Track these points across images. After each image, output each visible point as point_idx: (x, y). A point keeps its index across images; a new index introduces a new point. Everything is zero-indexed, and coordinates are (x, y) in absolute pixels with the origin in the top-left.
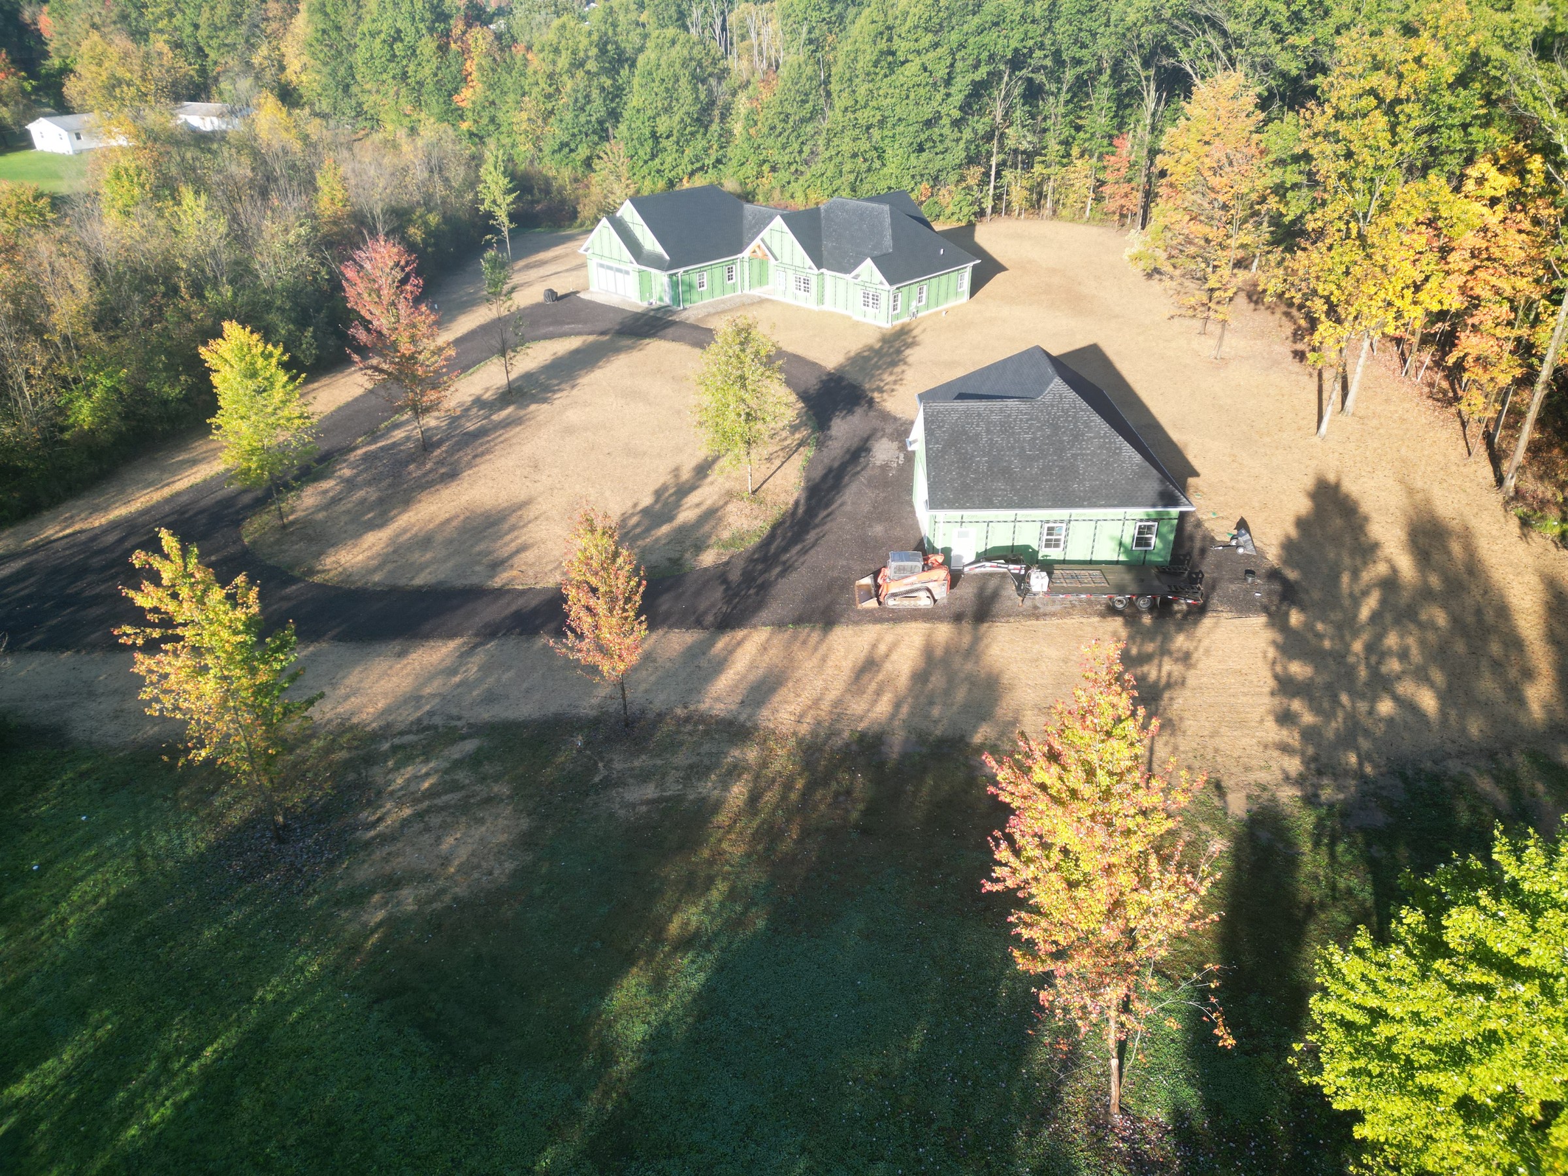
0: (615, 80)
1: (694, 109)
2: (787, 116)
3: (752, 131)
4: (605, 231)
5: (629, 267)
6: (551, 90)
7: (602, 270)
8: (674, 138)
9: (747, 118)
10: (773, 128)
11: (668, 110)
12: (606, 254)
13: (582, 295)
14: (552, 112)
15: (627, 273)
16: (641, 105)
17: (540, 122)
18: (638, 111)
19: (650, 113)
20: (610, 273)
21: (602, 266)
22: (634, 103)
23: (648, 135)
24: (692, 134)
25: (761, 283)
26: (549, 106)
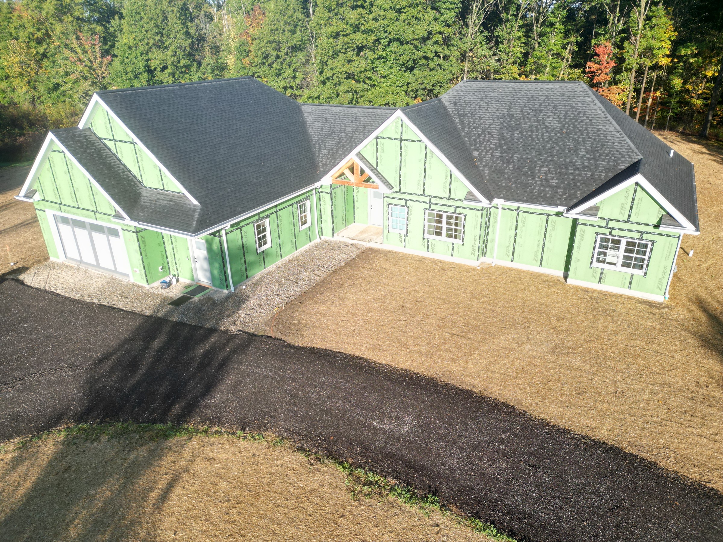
0: (106, 28)
1: (187, 43)
2: (279, 43)
3: (246, 61)
4: (57, 158)
5: (115, 224)
6: (39, 34)
7: (66, 229)
8: (169, 70)
9: (239, 50)
10: (266, 57)
11: (160, 45)
12: (68, 200)
13: (28, 278)
14: (44, 56)
15: (114, 233)
16: (132, 43)
17: (33, 65)
18: (130, 48)
19: (141, 49)
20: (82, 234)
21: (65, 221)
22: (125, 41)
23: (142, 69)
24: (186, 67)
25: (346, 222)
26: (41, 50)
